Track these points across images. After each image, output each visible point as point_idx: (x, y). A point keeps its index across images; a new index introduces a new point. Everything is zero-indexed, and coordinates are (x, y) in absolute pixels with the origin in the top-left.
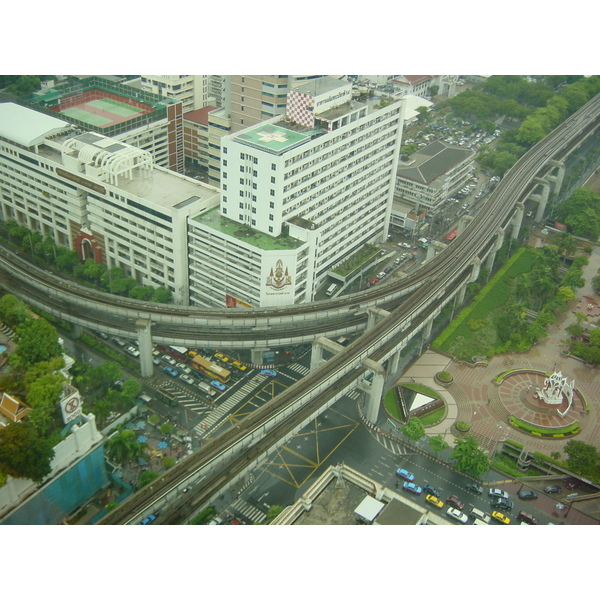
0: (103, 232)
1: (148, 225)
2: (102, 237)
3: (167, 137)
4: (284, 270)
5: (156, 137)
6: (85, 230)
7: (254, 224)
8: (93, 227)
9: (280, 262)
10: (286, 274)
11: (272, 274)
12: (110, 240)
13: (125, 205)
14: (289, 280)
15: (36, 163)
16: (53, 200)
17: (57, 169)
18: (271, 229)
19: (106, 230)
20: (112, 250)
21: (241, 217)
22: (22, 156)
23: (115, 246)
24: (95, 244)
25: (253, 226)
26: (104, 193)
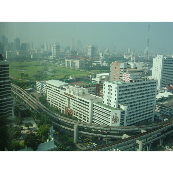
0: (72, 109)
1: (84, 106)
2: (72, 110)
3: (95, 92)
4: (117, 117)
5: (92, 91)
6: (69, 109)
7: (111, 105)
8: (71, 108)
9: (116, 114)
10: (118, 118)
11: (114, 118)
12: (74, 111)
13: (79, 100)
14: (119, 120)
15: (59, 91)
16: (62, 101)
17: (64, 92)
18: (115, 106)
19: (74, 108)
20: (74, 114)
21: (108, 103)
22: (57, 90)
23: (75, 113)
24: (71, 113)
25: (110, 106)
26: (74, 98)
